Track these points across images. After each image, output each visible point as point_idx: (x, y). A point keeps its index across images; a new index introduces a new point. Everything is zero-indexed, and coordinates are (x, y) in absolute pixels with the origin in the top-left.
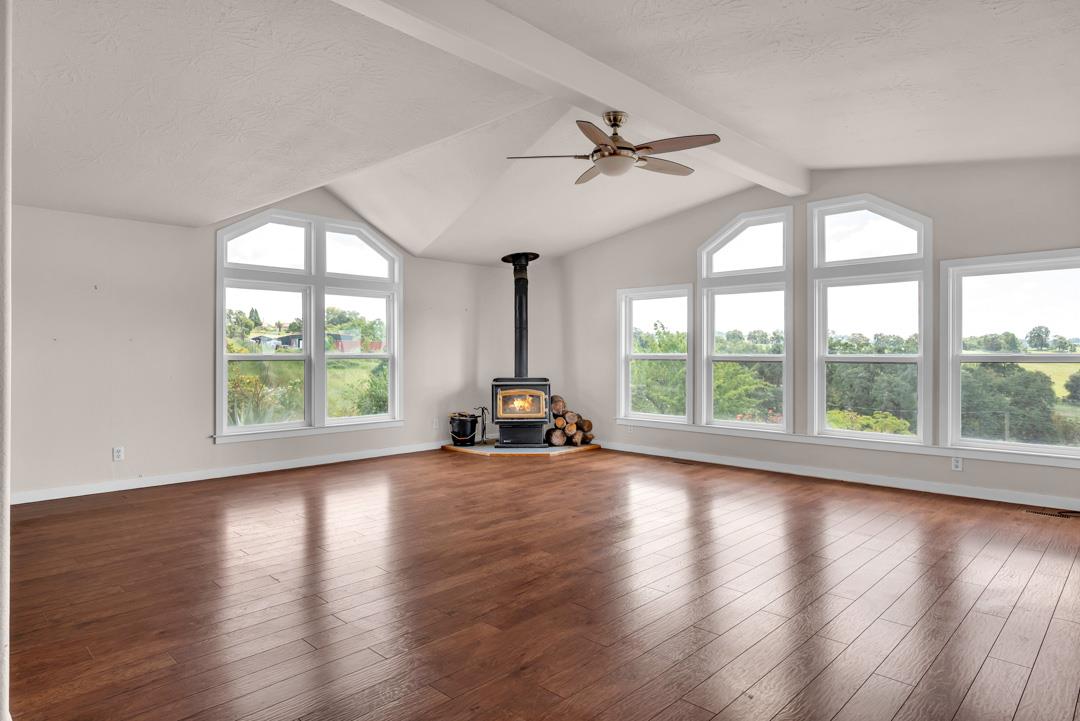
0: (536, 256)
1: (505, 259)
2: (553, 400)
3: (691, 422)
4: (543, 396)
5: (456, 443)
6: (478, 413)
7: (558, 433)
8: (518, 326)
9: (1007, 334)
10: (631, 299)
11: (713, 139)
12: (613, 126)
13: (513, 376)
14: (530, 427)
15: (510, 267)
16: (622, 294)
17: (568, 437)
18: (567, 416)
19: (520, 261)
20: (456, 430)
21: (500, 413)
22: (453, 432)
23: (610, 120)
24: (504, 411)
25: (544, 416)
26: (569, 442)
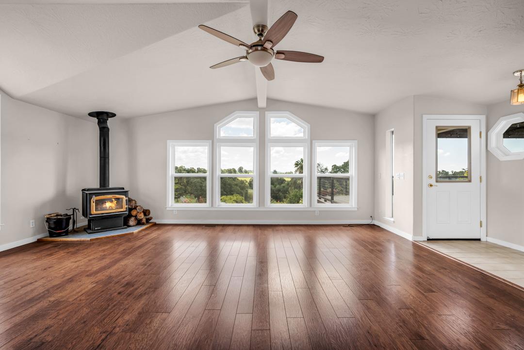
0: (114, 115)
1: (91, 114)
2: (130, 201)
3: (211, 206)
4: (124, 198)
5: (52, 235)
6: (70, 213)
7: (133, 219)
8: (102, 155)
9: (233, 169)
10: (174, 146)
11: (319, 59)
12: (259, 35)
13: (98, 187)
14: (115, 217)
15: (96, 120)
16: (170, 143)
17: (138, 220)
18: (137, 208)
19: (102, 117)
20: (53, 226)
21: (94, 211)
22: (49, 227)
23: (259, 31)
24: (96, 209)
25: (125, 210)
26: (139, 223)
